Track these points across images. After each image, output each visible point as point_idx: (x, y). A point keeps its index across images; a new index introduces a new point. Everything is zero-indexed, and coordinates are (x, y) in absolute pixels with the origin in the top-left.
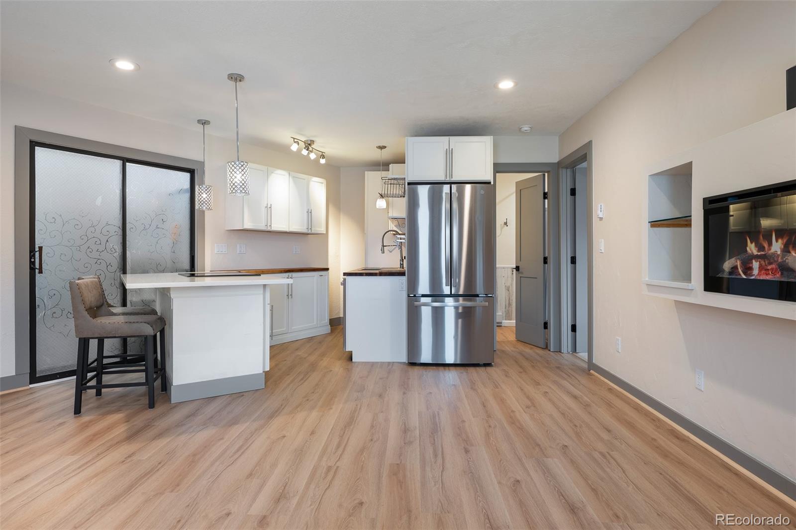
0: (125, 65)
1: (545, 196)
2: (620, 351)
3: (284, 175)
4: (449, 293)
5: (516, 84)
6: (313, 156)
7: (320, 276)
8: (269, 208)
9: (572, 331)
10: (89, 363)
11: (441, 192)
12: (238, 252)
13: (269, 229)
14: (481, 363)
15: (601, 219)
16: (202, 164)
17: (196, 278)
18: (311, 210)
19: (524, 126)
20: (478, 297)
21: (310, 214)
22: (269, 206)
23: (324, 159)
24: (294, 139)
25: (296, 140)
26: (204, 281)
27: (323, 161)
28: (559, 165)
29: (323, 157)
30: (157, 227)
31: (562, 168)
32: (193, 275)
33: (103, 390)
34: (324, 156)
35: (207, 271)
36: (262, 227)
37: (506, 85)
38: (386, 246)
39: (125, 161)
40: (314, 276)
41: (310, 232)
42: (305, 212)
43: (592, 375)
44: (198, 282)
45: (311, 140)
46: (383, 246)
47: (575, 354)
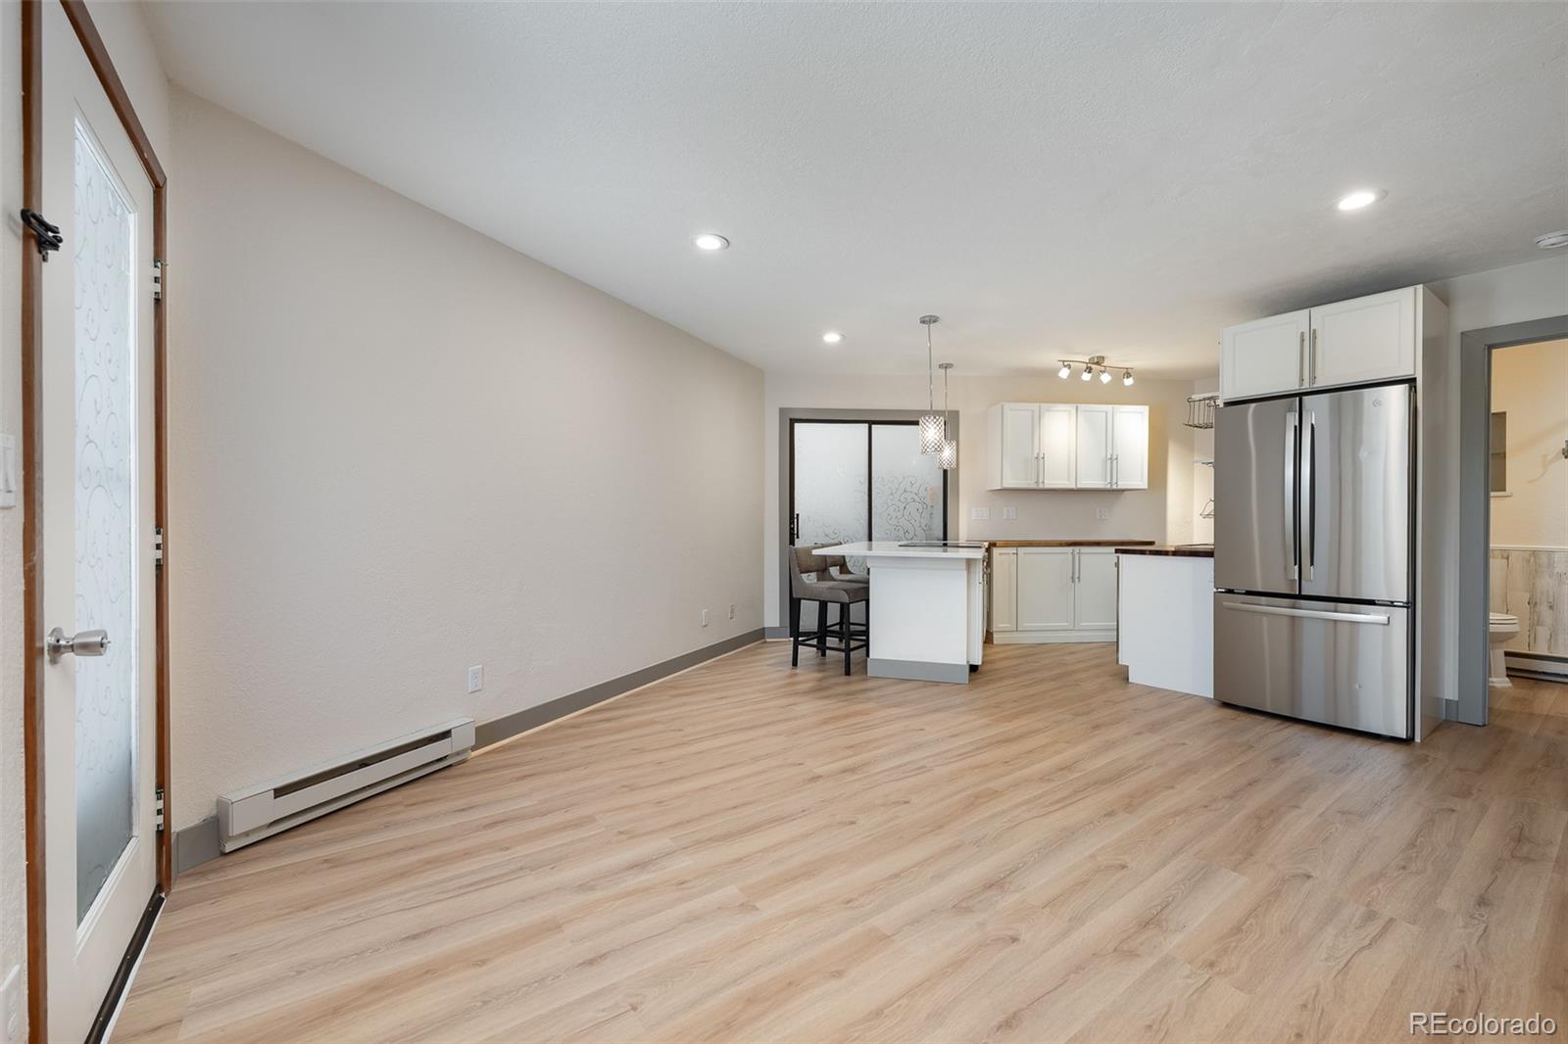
0: (832, 338)
3: (1068, 411)
4: (1299, 593)
6: (1105, 378)
8: (1041, 458)
10: (828, 624)
12: (1004, 518)
13: (1041, 486)
17: (949, 549)
18: (1117, 456)
21: (1115, 461)
22: (1040, 456)
23: (1132, 378)
24: (1064, 361)
25: (1066, 363)
26: (958, 552)
27: (1129, 382)
29: (1128, 375)
30: (905, 491)
32: (945, 545)
33: (828, 652)
34: (1129, 373)
35: (962, 540)
36: (1032, 484)
39: (871, 423)
41: (1114, 487)
44: (951, 554)
45: (1098, 357)
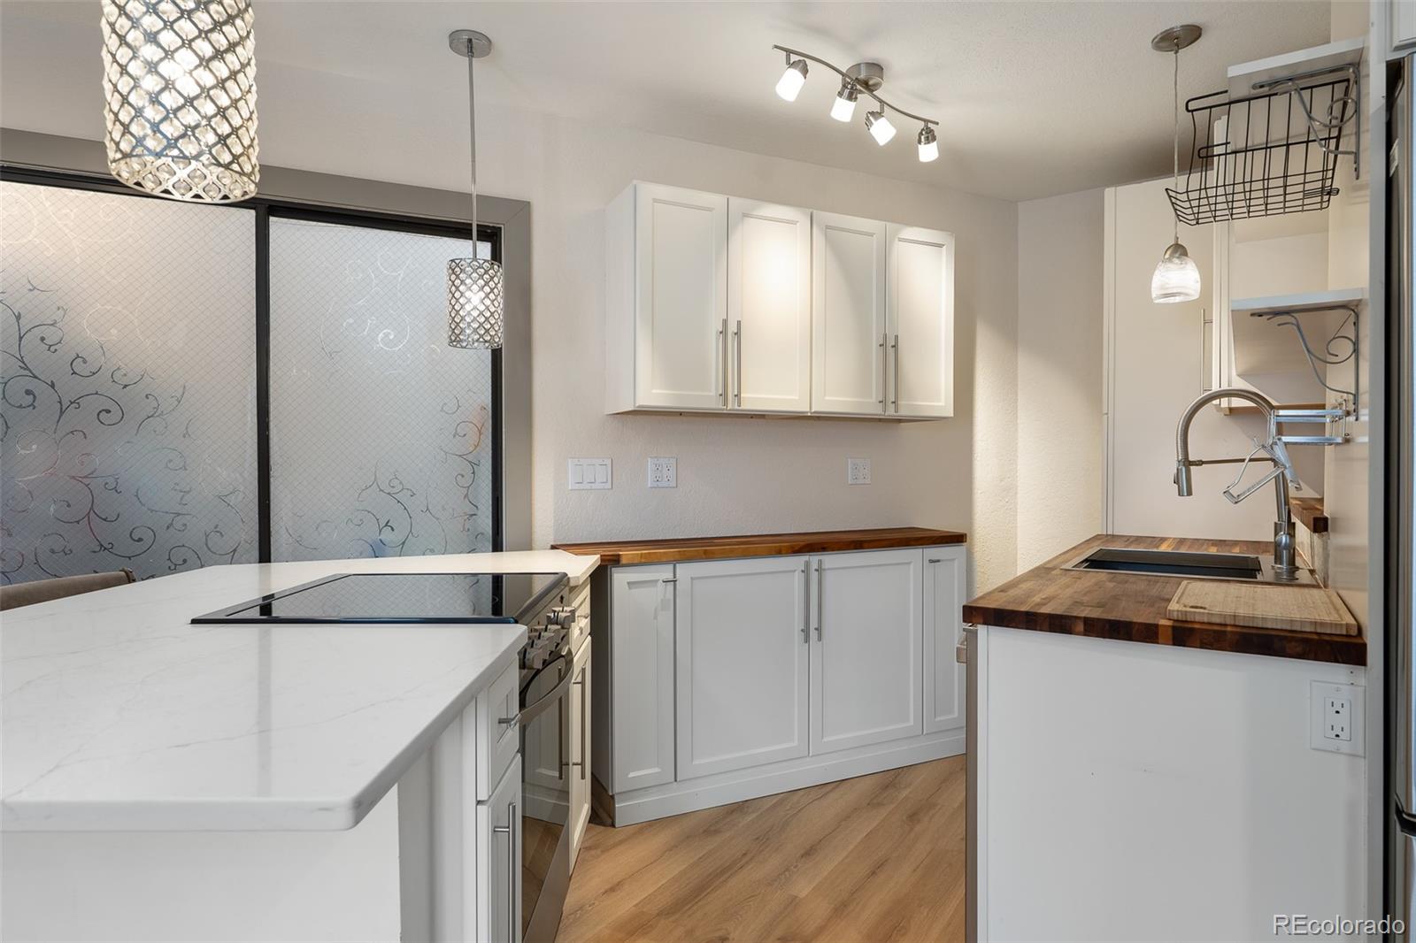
3: (794, 223)
6: (883, 132)
7: (932, 561)
8: (731, 335)
12: (649, 485)
13: (732, 406)
16: (522, 210)
18: (897, 337)
21: (891, 351)
22: (732, 328)
23: (934, 145)
24: (789, 53)
25: (794, 58)
27: (928, 153)
29: (929, 135)
34: (930, 131)
36: (707, 399)
38: (1200, 463)
39: (265, 211)
40: (909, 563)
41: (891, 412)
42: (875, 345)
45: (867, 66)
46: (1187, 463)
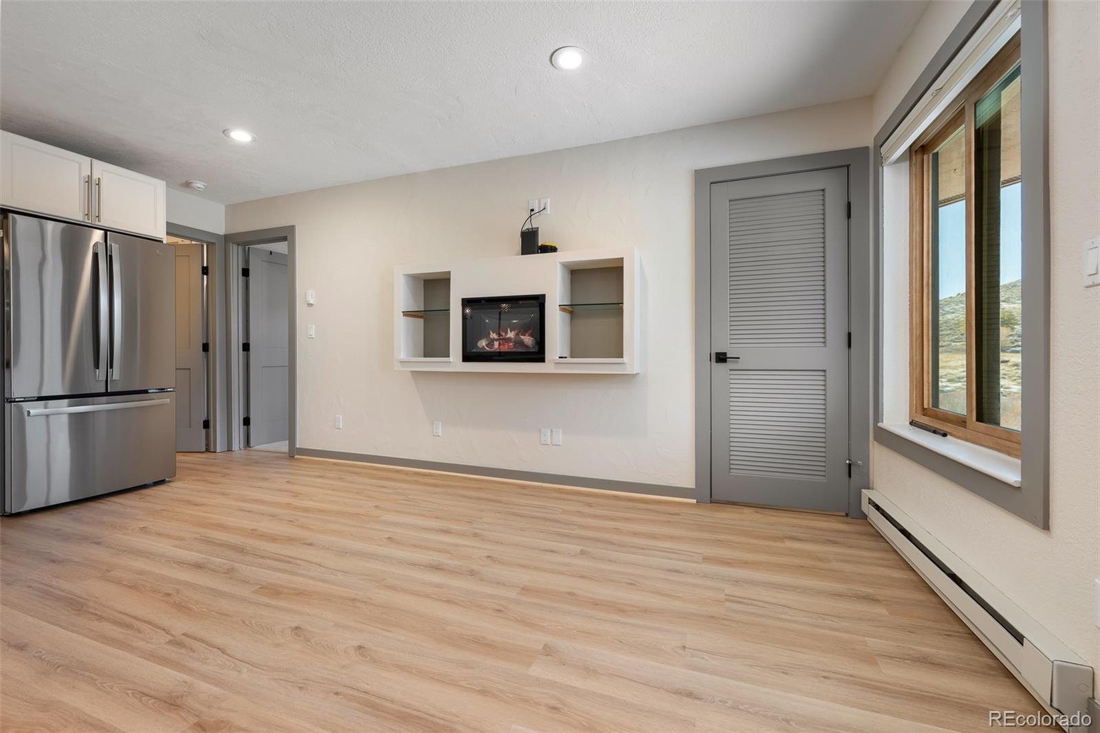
1: (205, 271)
2: (341, 427)
4: (104, 391)
5: (254, 140)
9: (244, 425)
11: (89, 237)
14: (150, 481)
15: (310, 305)
19: (197, 182)
20: (148, 393)
28: (228, 239)
31: (233, 243)
37: (241, 136)
43: (298, 459)
47: (249, 449)
